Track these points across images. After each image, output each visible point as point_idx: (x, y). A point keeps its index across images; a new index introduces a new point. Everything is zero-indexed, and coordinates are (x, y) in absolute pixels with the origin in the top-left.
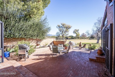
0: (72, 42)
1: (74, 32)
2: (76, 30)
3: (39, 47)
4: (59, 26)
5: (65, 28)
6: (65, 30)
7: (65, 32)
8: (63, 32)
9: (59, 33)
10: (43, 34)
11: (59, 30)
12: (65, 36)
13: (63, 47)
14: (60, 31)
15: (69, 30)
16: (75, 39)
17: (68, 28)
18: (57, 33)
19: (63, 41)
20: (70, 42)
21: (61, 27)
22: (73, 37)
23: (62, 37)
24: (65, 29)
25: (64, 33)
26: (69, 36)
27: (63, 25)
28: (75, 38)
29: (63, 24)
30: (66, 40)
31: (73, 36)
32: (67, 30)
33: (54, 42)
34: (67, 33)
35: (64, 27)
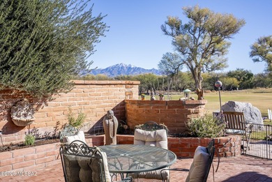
0: (241, 106)
1: (257, 52)
2: (266, 40)
3: (19, 137)
4: (175, 25)
5: (208, 35)
6: (205, 45)
7: (206, 50)
8: (194, 52)
9: (176, 57)
10: (45, 58)
11: (174, 43)
12: (205, 73)
13: (165, 144)
14: (181, 46)
15: (226, 40)
16: (260, 89)
17: (222, 31)
18: (167, 59)
19: (180, 104)
20: (232, 104)
21: (187, 27)
22: (252, 80)
23: (188, 80)
24: (207, 40)
25: (199, 59)
26: (230, 75)
27: (197, 18)
28: (263, 85)
29: (195, 13)
30: (200, 95)
31: (250, 75)
32: (218, 42)
33: (129, 107)
34: (215, 59)
35: (202, 30)
